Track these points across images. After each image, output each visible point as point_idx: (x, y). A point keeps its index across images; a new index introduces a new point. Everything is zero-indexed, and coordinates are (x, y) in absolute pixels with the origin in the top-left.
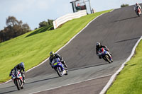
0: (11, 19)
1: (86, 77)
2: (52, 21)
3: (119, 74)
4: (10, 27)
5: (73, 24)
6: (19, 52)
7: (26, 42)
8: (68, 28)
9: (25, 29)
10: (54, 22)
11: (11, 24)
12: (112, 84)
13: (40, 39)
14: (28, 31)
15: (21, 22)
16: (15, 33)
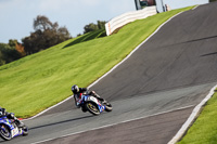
0: (41, 20)
1: (155, 109)
2: (104, 23)
3: (206, 104)
4: (39, 32)
5: (136, 28)
6: (53, 71)
7: (64, 55)
8: (128, 34)
9: (63, 35)
10: (106, 25)
11: (41, 27)
12: (195, 119)
13: (85, 51)
14: (67, 39)
15: (56, 24)
16: (47, 41)
